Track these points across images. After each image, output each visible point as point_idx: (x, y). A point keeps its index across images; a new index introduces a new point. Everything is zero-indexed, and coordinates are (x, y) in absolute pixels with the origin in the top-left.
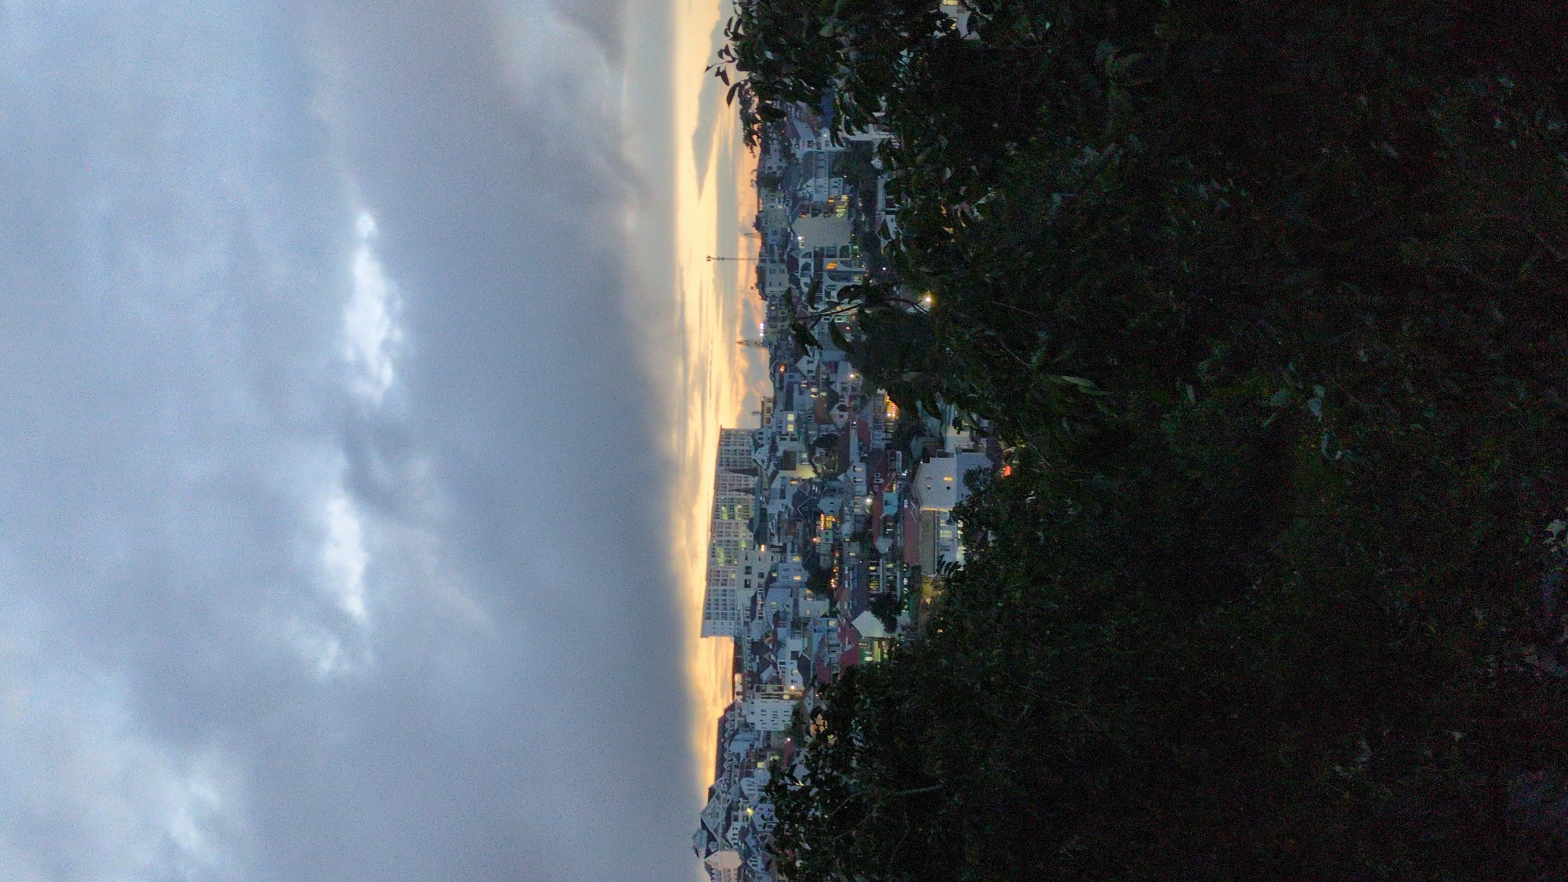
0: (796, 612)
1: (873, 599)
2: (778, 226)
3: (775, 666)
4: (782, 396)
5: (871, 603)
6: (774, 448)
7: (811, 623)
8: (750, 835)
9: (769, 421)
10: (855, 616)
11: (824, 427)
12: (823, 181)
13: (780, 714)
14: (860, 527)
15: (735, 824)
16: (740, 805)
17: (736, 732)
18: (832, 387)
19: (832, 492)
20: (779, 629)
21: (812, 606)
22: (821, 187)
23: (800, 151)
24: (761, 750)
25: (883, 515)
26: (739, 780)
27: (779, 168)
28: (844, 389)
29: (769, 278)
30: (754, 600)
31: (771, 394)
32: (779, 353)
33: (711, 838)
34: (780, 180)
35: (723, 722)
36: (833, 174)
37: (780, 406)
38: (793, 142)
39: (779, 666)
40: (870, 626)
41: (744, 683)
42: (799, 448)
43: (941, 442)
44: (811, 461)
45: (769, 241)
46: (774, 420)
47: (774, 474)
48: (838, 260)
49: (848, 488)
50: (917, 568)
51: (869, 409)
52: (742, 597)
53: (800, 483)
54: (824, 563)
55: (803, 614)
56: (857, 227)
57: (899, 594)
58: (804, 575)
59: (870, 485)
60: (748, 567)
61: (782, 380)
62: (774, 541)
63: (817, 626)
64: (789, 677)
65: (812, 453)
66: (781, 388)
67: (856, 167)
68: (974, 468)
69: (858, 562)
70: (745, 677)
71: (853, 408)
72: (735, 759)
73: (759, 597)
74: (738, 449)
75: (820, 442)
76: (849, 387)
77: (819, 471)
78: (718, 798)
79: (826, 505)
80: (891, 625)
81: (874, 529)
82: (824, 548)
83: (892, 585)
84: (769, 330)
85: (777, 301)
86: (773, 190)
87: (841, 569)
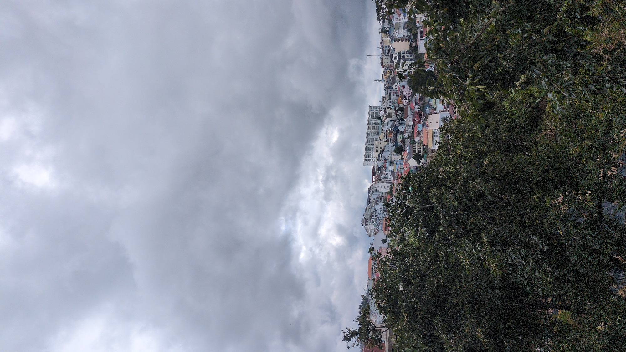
0: (391, 159)
1: (414, 155)
2: (387, 45)
3: (385, 174)
4: (388, 96)
5: (413, 156)
6: (385, 112)
7: (395, 162)
8: (377, 220)
9: (384, 103)
10: (408, 160)
11: (400, 105)
12: (401, 30)
13: (386, 188)
14: (410, 134)
15: (373, 217)
16: (375, 212)
17: (373, 192)
18: (403, 93)
19: (402, 124)
20: (386, 164)
21: (396, 157)
22: (400, 32)
23: (394, 22)
24: (380, 197)
25: (417, 131)
26: (374, 205)
27: (388, 27)
28: (406, 94)
29: (384, 60)
30: (379, 155)
31: (384, 95)
32: (387, 83)
33: (366, 221)
34: (388, 31)
35: (370, 189)
36: (404, 28)
37: (387, 99)
38: (392, 19)
39: (386, 174)
40: (413, 163)
41: (376, 179)
42: (393, 111)
43: (435, 109)
44: (396, 115)
45: (385, 50)
46: (385, 103)
47: (385, 119)
48: (405, 55)
49: (407, 123)
50: (427, 146)
51: (414, 99)
52: (376, 154)
53: (393, 122)
54: (400, 144)
55: (393, 159)
56: (411, 45)
57: (421, 153)
58: (394, 148)
59: (414, 122)
60: (377, 146)
61: (388, 91)
62: (385, 138)
63: (397, 163)
64: (389, 177)
65: (396, 113)
66: (388, 94)
67: (411, 26)
68: (445, 116)
69: (409, 144)
70: (376, 177)
71: (409, 99)
72: (373, 200)
73: (380, 155)
74: (374, 112)
75: (399, 110)
76: (408, 93)
77: (399, 118)
78: (368, 210)
79: (400, 128)
80: (419, 162)
81: (415, 135)
82: (399, 140)
83: (419, 151)
84: (384, 76)
85: (387, 68)
86: (386, 34)
87: (405, 146)
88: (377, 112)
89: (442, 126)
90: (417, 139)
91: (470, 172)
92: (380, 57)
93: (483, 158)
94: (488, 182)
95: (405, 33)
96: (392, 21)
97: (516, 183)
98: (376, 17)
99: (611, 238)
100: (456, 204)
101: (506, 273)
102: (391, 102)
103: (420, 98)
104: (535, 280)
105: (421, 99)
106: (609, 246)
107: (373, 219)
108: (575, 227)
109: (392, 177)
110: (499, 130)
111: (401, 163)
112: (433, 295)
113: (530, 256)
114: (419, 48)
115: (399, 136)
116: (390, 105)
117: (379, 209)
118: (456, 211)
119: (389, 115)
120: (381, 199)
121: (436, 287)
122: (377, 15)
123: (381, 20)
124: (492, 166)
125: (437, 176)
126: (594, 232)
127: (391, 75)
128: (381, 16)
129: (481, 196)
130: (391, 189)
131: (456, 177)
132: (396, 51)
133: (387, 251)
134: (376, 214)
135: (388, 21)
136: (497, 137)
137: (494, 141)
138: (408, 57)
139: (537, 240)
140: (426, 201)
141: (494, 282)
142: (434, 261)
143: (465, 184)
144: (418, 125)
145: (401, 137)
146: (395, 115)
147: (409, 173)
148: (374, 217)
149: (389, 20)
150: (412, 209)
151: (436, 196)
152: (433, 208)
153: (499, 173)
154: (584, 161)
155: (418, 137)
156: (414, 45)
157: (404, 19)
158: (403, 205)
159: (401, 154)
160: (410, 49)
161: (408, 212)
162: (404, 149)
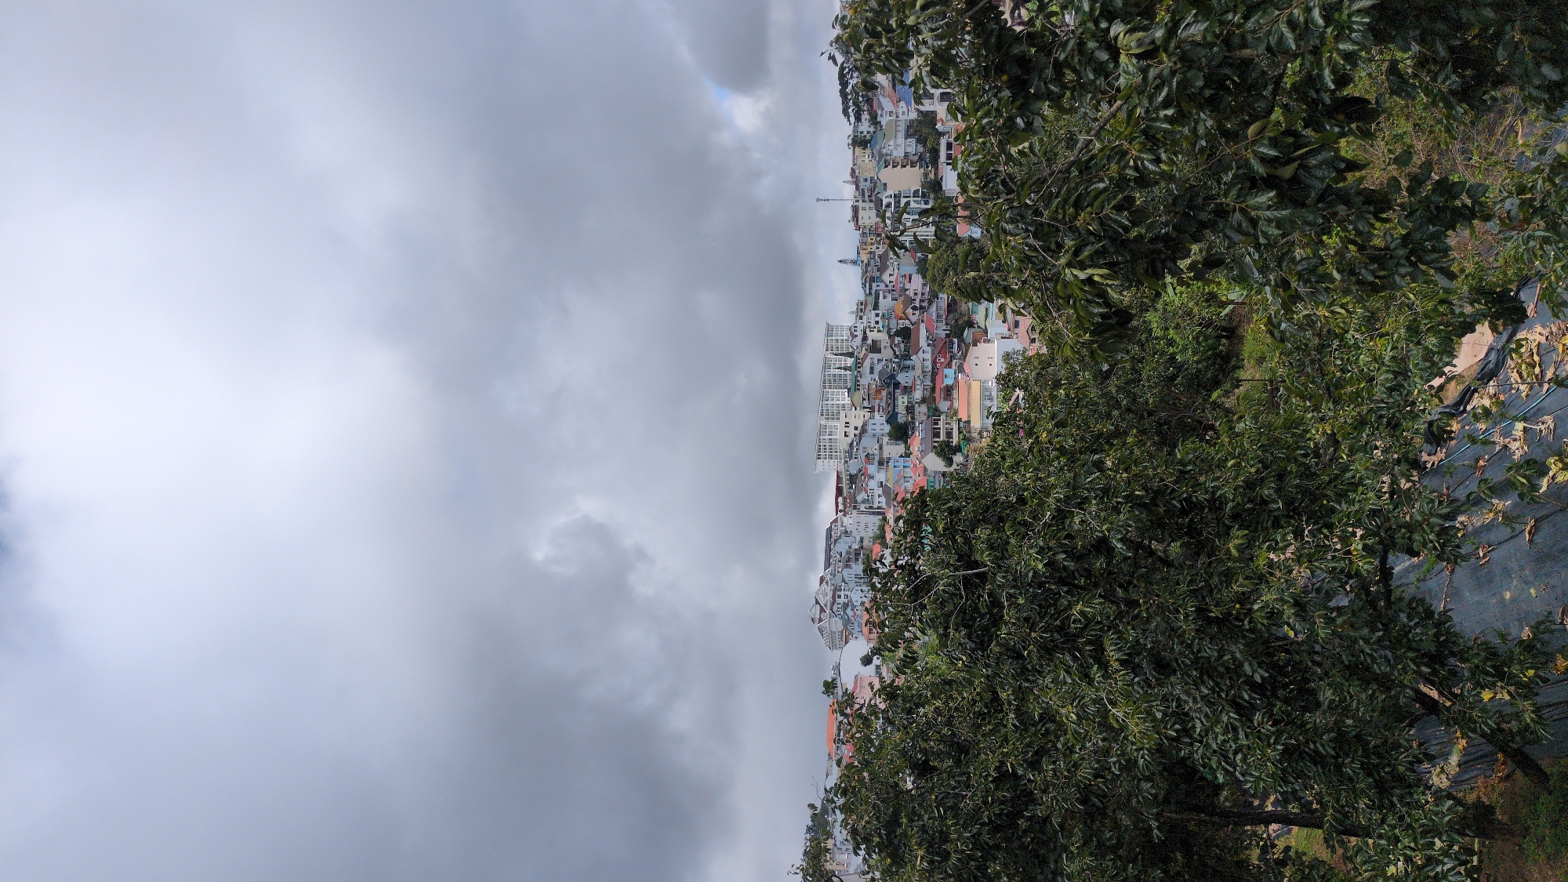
0: (881, 454)
1: (936, 444)
2: (868, 176)
3: (866, 492)
4: (871, 299)
5: (935, 447)
6: (865, 338)
7: (892, 462)
8: (849, 608)
9: (861, 318)
10: (922, 457)
11: (901, 321)
12: (901, 140)
13: (870, 525)
14: (927, 394)
15: (838, 600)
16: (843, 587)
17: (840, 537)
18: (907, 292)
19: (907, 368)
20: (869, 466)
21: (894, 450)
22: (899, 145)
23: (884, 120)
24: (856, 550)
25: (944, 385)
26: (842, 570)
27: (868, 132)
28: (916, 294)
29: (861, 213)
30: (851, 445)
31: (862, 298)
32: (869, 268)
33: (822, 610)
34: (869, 141)
35: (830, 530)
36: (908, 136)
37: (870, 307)
38: (879, 112)
39: (869, 491)
40: (935, 463)
41: (844, 504)
42: (883, 337)
43: (986, 331)
44: (891, 347)
45: (861, 187)
46: (865, 318)
47: (866, 356)
48: (911, 199)
49: (918, 366)
50: (968, 422)
51: (934, 308)
52: (843, 444)
53: (884, 362)
54: (901, 419)
55: (885, 455)
56: (926, 175)
57: (955, 440)
58: (887, 428)
59: (934, 362)
60: (847, 423)
61: (870, 289)
62: (866, 404)
63: (896, 464)
64: (877, 499)
65: (892, 341)
66: (870, 294)
67: (925, 130)
68: (1010, 350)
69: (925, 418)
70: (845, 499)
71: (922, 308)
72: (838, 556)
73: (855, 443)
74: (839, 338)
75: (898, 333)
76: (919, 292)
77: (897, 353)
78: (827, 583)
79: (902, 378)
80: (950, 462)
81: (937, 395)
82: (901, 408)
83: (949, 434)
84: (861, 252)
85: (868, 231)
86: (864, 149)
87: (914, 423)
88: (845, 338)
89: (1003, 373)
90: (944, 406)
91: (1074, 486)
92: (850, 204)
93: (1102, 451)
94: (1116, 510)
95: (912, 146)
96: (879, 117)
97: (1184, 512)
98: (841, 107)
99: (1414, 645)
100: (1040, 566)
101: (1166, 738)
102: (877, 315)
103: (949, 305)
104: (1235, 753)
105: (952, 307)
106: (1412, 666)
107: (840, 606)
108: (1329, 621)
109: (883, 499)
110: (1139, 381)
111: (906, 464)
112: (987, 797)
113: (1223, 695)
114: (943, 184)
115: (900, 397)
116: (877, 323)
117: (853, 579)
118: (1041, 585)
119: (875, 348)
120: (857, 554)
121: (995, 778)
122: (843, 103)
123: (852, 114)
124: (1126, 470)
125: (993, 496)
126: (1373, 630)
127: (878, 248)
128: (851, 103)
129: (1102, 546)
130: (882, 528)
131: (1040, 498)
132: (890, 192)
133: (872, 688)
134: (848, 593)
135: (868, 117)
136: (1134, 400)
137: (1129, 410)
138: (919, 206)
139: (1238, 655)
140: (966, 560)
141: (1136, 761)
142: (989, 712)
143: (1061, 516)
144: (947, 371)
145: (906, 400)
146: (889, 345)
147: (923, 492)
148: (842, 600)
149: (870, 114)
150: (931, 580)
151: (991, 548)
152: (982, 576)
153: (1145, 489)
154: (1345, 457)
155: (945, 399)
156: (932, 176)
157: (909, 113)
158: (911, 570)
159: (906, 443)
160: (923, 187)
161: (920, 588)
162: (913, 429)
